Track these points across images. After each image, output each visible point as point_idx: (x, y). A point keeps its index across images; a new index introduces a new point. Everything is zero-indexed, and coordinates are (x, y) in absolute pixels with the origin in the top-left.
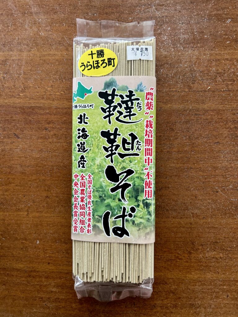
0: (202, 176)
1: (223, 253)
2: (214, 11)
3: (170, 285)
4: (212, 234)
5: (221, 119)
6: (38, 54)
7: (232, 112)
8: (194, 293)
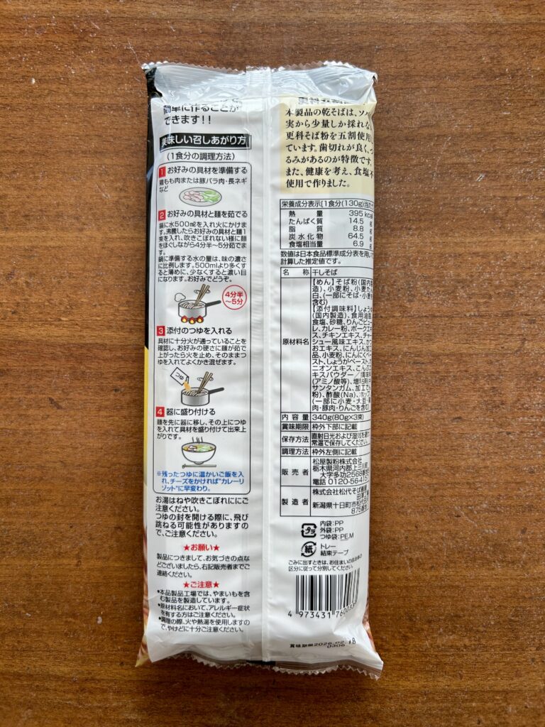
0: (429, 485)
1: (470, 638)
2: (451, 158)
3: (366, 702)
4: (449, 599)
5: (466, 371)
6: (99, 236)
7: (485, 359)
8: (414, 718)
